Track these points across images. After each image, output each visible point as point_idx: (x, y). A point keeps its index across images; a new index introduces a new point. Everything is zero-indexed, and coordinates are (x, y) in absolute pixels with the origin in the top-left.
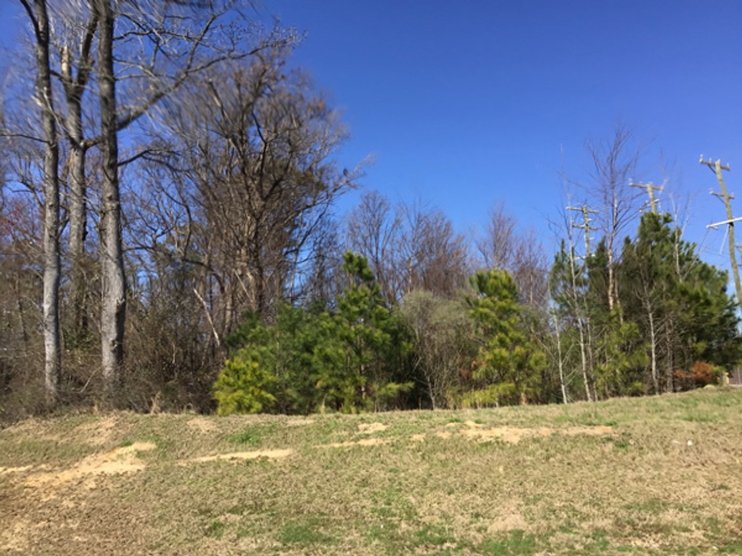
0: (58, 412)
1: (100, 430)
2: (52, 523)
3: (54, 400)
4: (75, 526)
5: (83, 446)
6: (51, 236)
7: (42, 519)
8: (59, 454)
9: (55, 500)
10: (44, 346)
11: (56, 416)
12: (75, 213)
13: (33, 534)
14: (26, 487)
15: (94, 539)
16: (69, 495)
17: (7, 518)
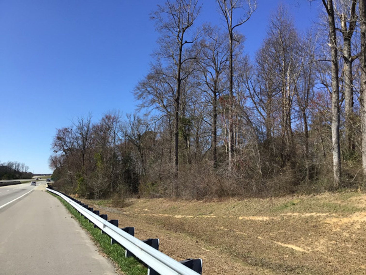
0: (339, 190)
1: (362, 200)
2: (338, 243)
3: (338, 185)
4: (350, 246)
5: (353, 207)
6: (335, 106)
7: (333, 240)
8: (341, 210)
9: (339, 231)
10: (333, 159)
11: (338, 192)
12: (347, 94)
13: (329, 245)
14: (325, 223)
15: (360, 254)
16: (346, 230)
17: (317, 237)
